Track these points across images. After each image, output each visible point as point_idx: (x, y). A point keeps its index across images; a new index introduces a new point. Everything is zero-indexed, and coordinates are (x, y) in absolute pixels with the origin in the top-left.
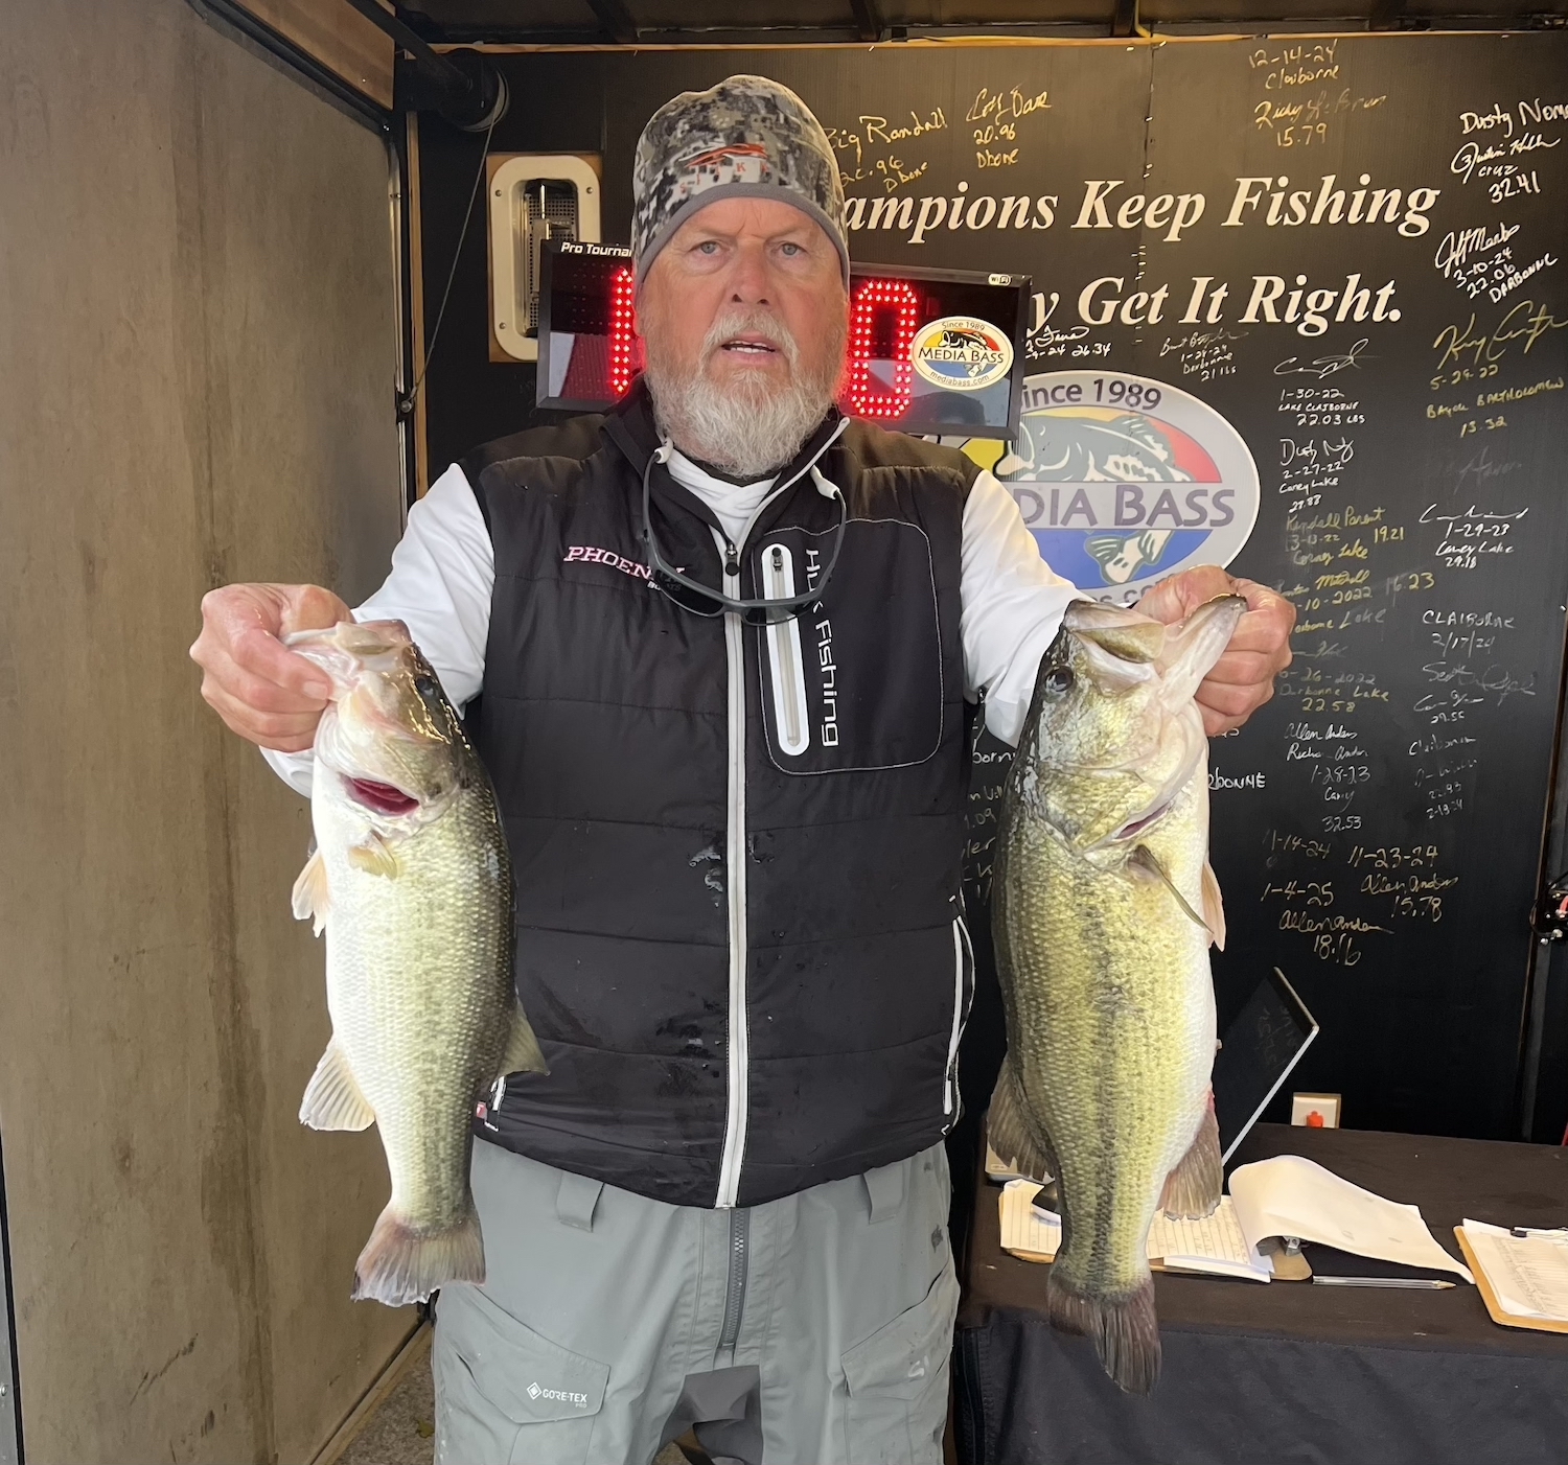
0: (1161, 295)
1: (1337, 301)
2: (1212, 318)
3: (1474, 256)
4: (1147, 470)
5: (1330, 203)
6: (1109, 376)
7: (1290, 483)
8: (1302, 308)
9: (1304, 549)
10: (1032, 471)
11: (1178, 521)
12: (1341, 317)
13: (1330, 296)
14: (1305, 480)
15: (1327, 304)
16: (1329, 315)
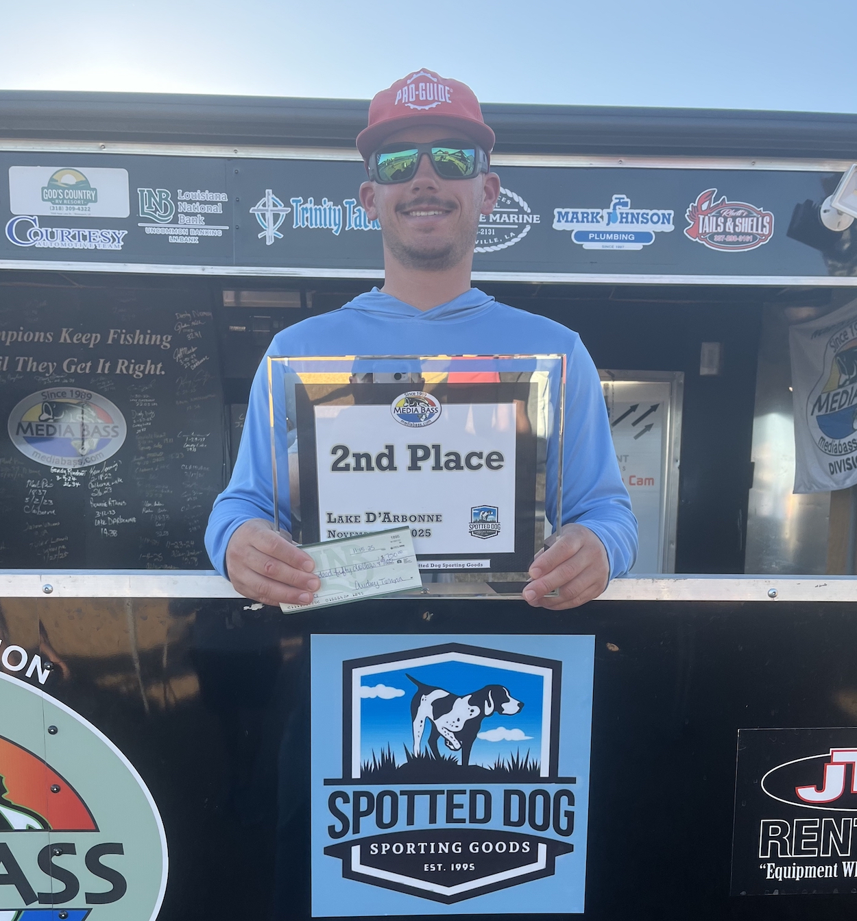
0: (89, 364)
1: (145, 368)
2: (106, 372)
3: (185, 356)
4: (90, 419)
5: (139, 338)
6: (75, 389)
7: (136, 424)
8: (134, 369)
9: (142, 445)
10: (53, 419)
11: (101, 436)
12: (147, 372)
13: (142, 367)
14: (141, 423)
15: (142, 368)
16: (143, 372)
